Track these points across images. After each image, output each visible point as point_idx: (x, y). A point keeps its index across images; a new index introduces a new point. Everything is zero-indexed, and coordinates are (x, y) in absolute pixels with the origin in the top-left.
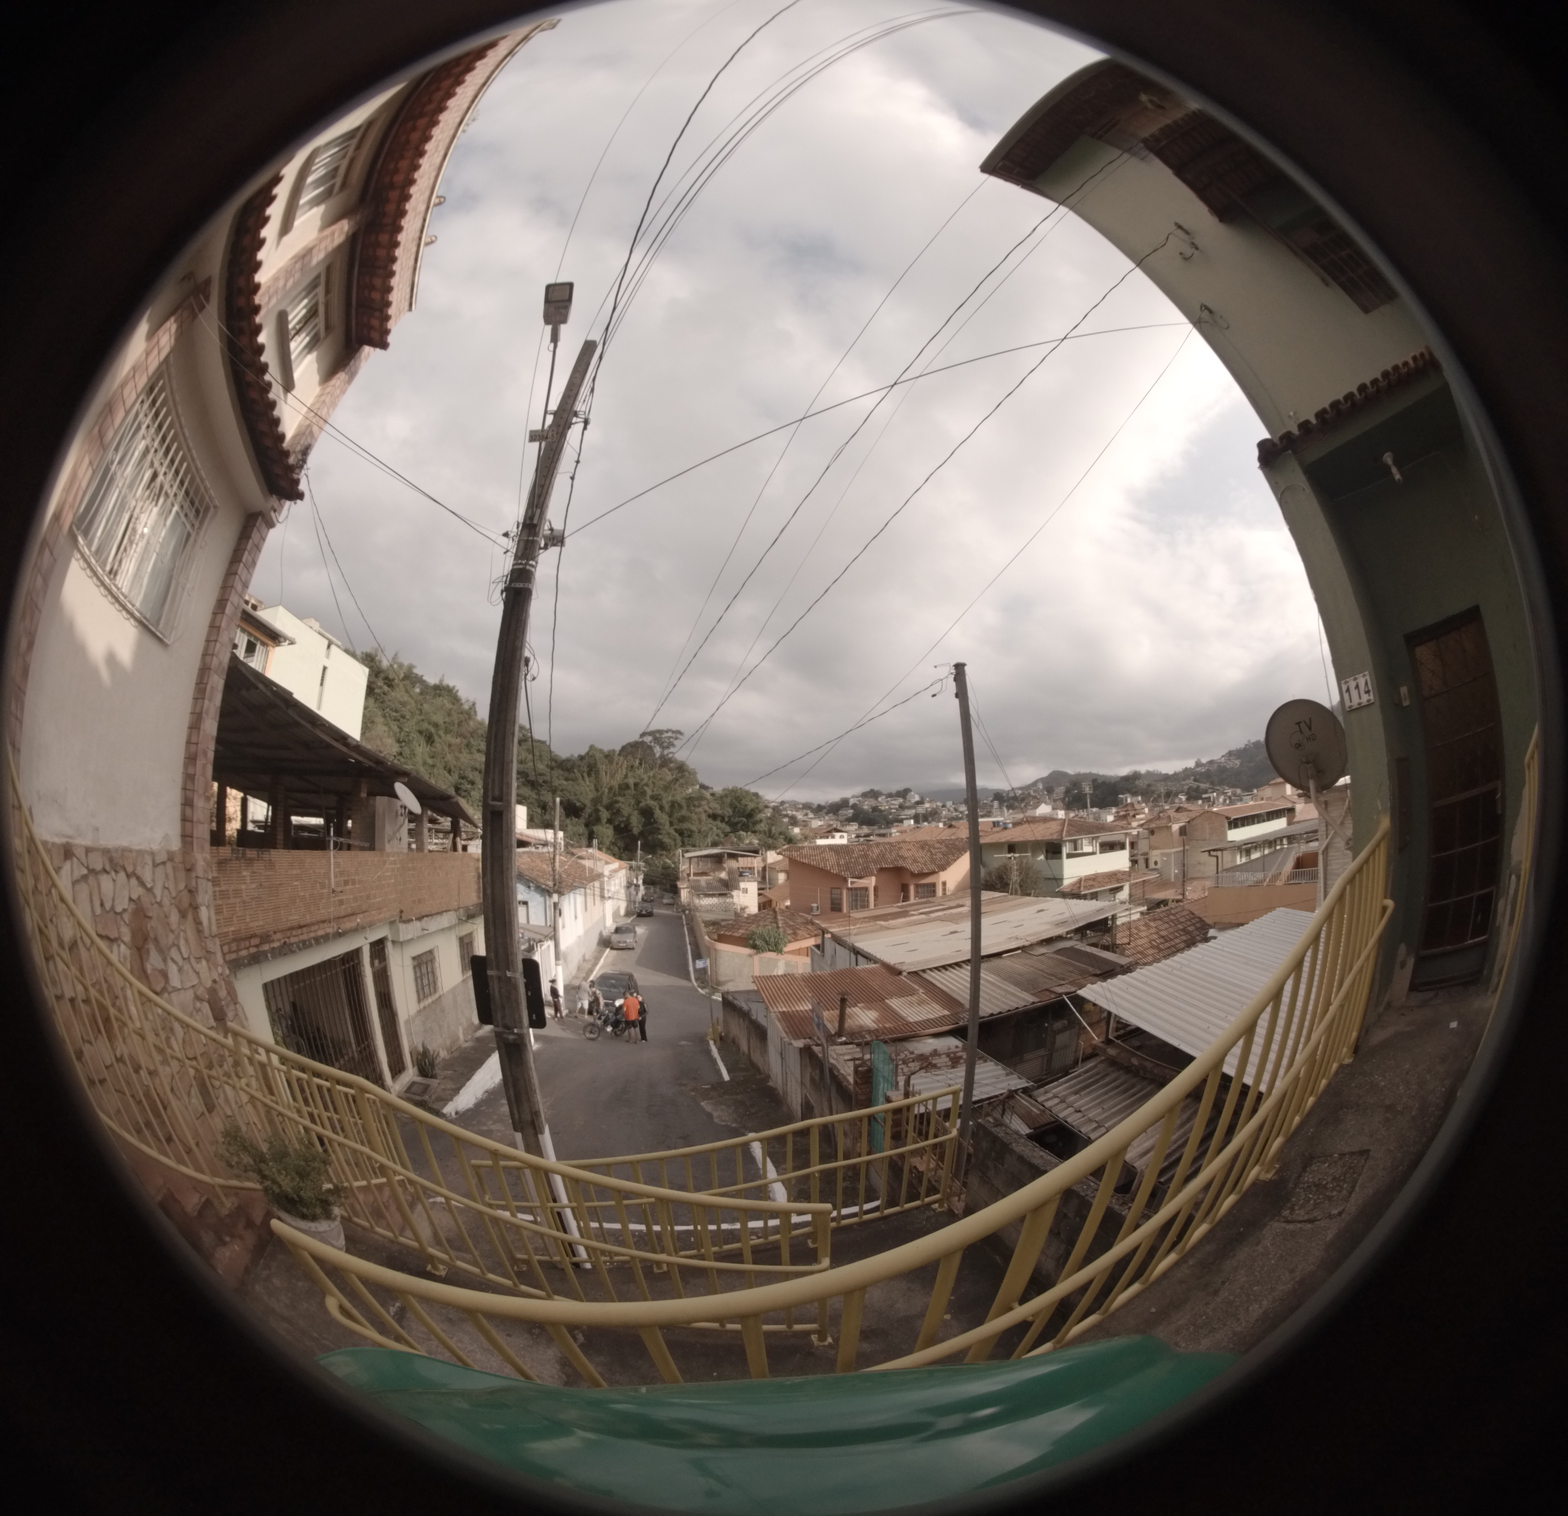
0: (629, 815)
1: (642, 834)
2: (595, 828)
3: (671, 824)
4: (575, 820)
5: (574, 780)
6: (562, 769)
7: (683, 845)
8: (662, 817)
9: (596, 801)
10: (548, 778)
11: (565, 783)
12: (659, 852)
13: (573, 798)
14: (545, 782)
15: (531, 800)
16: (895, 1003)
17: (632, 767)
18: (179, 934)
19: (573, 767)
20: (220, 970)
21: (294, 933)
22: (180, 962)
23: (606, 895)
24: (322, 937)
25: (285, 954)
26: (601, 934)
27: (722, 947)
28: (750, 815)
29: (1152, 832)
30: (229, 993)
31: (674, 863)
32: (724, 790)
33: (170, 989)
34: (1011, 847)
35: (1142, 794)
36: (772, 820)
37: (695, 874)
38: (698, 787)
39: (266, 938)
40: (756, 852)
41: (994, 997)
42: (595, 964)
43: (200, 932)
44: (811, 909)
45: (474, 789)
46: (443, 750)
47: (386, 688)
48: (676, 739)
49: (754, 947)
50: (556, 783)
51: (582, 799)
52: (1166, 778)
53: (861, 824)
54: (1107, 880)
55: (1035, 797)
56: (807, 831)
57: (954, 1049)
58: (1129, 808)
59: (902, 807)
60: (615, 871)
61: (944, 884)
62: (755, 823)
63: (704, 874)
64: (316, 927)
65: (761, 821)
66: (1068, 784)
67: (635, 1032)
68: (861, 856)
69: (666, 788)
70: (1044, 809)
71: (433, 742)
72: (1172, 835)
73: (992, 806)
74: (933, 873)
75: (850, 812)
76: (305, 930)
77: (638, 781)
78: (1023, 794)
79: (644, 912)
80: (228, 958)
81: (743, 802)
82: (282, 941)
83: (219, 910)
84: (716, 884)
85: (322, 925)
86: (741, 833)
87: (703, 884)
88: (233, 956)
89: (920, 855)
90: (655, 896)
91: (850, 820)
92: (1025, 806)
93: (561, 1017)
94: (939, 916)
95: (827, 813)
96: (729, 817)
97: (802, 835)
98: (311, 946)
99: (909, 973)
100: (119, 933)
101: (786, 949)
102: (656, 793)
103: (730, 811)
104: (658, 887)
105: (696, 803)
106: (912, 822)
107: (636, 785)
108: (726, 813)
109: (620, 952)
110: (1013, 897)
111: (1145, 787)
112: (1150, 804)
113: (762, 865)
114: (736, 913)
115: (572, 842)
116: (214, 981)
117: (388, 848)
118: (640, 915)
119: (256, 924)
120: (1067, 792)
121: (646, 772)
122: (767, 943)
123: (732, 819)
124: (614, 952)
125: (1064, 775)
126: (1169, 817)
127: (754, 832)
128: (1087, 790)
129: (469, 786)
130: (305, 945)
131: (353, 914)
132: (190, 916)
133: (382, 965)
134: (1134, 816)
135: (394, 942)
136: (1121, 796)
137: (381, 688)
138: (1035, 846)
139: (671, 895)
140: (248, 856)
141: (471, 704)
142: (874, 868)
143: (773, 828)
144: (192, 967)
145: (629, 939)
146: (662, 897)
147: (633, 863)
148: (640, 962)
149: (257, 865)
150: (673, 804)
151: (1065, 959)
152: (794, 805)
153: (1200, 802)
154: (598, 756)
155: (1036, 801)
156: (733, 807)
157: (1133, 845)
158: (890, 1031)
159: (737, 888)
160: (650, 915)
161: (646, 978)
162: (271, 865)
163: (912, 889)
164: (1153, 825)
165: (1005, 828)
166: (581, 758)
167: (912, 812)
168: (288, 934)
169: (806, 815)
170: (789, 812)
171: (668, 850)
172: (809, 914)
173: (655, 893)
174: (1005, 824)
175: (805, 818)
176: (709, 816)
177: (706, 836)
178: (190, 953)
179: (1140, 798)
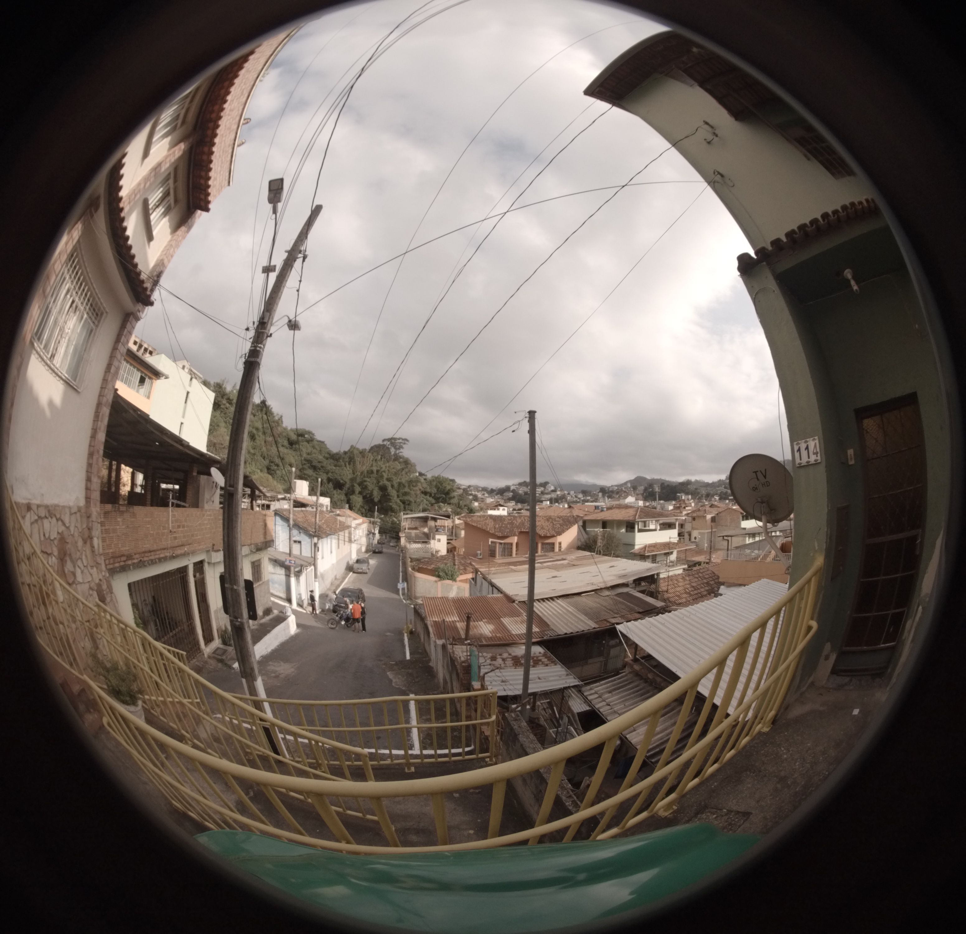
0: (373, 490)
1: (380, 501)
2: (351, 497)
3: (398, 496)
4: (339, 491)
5: (339, 466)
6: (333, 459)
7: (405, 509)
8: (393, 493)
9: (353, 480)
10: (324, 464)
11: (334, 468)
12: (390, 513)
13: (339, 477)
14: (322, 467)
15: (313, 478)
16: (506, 621)
17: (376, 460)
18: (82, 553)
19: (339, 458)
20: (103, 574)
21: (146, 555)
22: (82, 567)
23: (353, 540)
24: (163, 558)
25: (140, 567)
26: (348, 563)
27: (418, 575)
28: (447, 493)
29: (694, 519)
30: (108, 587)
31: (399, 521)
32: (432, 477)
33: (76, 582)
34: (604, 524)
35: (692, 494)
36: (461, 497)
37: (409, 529)
38: (417, 474)
39: (130, 557)
40: (448, 517)
41: (570, 622)
42: (342, 582)
43: (93, 552)
44: (477, 555)
45: (278, 469)
46: (261, 444)
47: (228, 405)
48: (404, 444)
49: (439, 576)
50: (329, 467)
51: (344, 479)
52: (707, 485)
53: (517, 502)
54: (663, 548)
55: (625, 492)
56: (482, 505)
57: (538, 654)
58: (682, 502)
59: (542, 493)
60: (360, 524)
61: (560, 543)
62: (450, 498)
63: (416, 528)
64: (159, 552)
65: (454, 497)
66: (646, 485)
67: (359, 625)
68: (509, 523)
69: (396, 474)
70: (630, 500)
71: (255, 439)
72: (706, 521)
73: (598, 496)
74: (553, 536)
75: (511, 494)
76: (152, 553)
77: (379, 469)
78: (618, 489)
79: (377, 551)
80: (108, 567)
81: (444, 485)
82: (139, 559)
83: (104, 540)
84: (421, 535)
85: (163, 551)
86: (441, 504)
87: (413, 535)
88: (111, 566)
89: (546, 524)
90: (386, 541)
91: (510, 499)
92: (619, 497)
93: (316, 614)
94: (548, 566)
95: (497, 494)
96: (435, 494)
97: (479, 507)
98: (156, 563)
99: (519, 602)
100: (52, 550)
101: (458, 579)
102: (390, 477)
103: (435, 490)
104: (388, 535)
105: (414, 484)
106: (548, 502)
107: (378, 471)
108: (433, 491)
109: (358, 575)
110: (598, 556)
111: (694, 489)
112: (696, 501)
113: (452, 525)
114: (432, 554)
115: (334, 504)
116: (100, 580)
117: (206, 506)
118: (374, 552)
119: (125, 549)
120: (646, 490)
121: (384, 463)
122: (447, 574)
123: (437, 495)
124: (355, 575)
125: (645, 479)
126: (705, 510)
127: (449, 504)
128: (657, 489)
129: (276, 468)
130: (153, 563)
131: (182, 545)
132: (88, 543)
133: (202, 576)
134: (685, 508)
135: (209, 563)
136: (678, 494)
137: (224, 405)
138: (619, 523)
139: (395, 540)
140: (121, 510)
141: (279, 416)
142: (516, 531)
143: (461, 502)
144: (89, 571)
145: (364, 567)
146: (390, 542)
147: (372, 519)
148: (371, 582)
149: (126, 515)
150: (400, 484)
151: (621, 600)
152: (477, 488)
153: (727, 501)
154: (356, 452)
155: (626, 494)
156: (438, 488)
157: (682, 526)
158: (499, 639)
159: (434, 538)
160: (380, 552)
161: (370, 591)
162: (134, 515)
163: (540, 546)
164: (695, 515)
165: (602, 511)
166: (345, 453)
167: (548, 496)
168: (143, 555)
169: (484, 494)
170: (473, 492)
171: (396, 513)
172: (475, 557)
173: (386, 538)
174: (602, 508)
175: (483, 497)
176: (422, 492)
177: (419, 505)
178: (88, 564)
179: (690, 497)
